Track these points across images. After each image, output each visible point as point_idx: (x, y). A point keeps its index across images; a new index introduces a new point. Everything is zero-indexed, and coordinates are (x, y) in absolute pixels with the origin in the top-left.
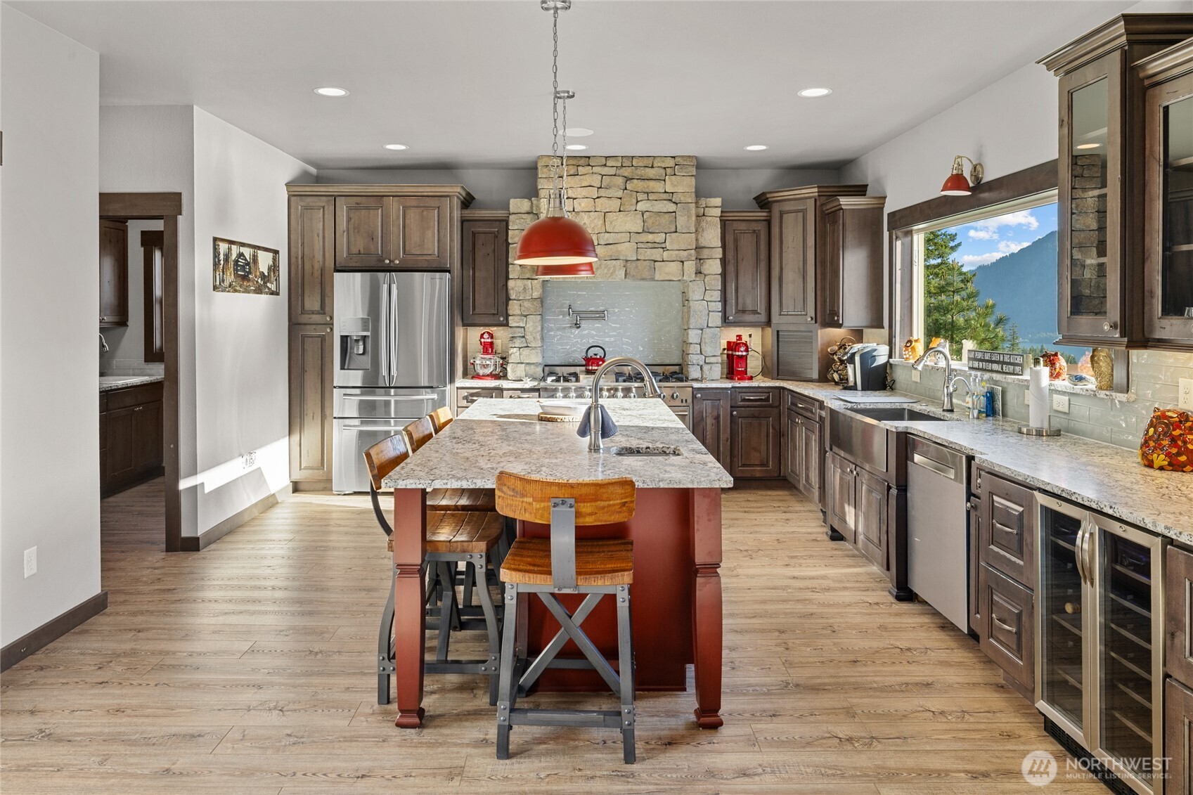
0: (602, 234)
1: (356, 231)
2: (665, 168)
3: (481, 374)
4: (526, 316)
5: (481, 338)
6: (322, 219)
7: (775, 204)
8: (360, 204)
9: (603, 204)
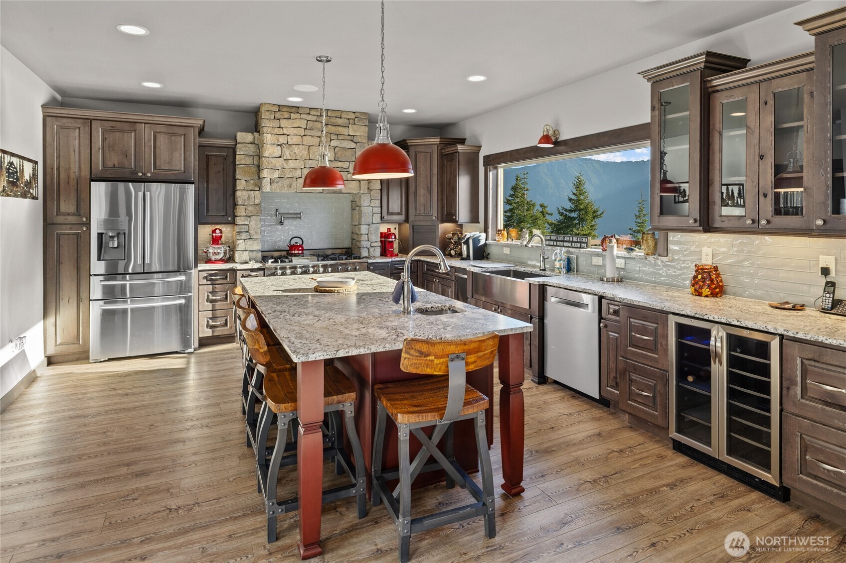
0: (307, 161)
1: (111, 149)
2: (349, 119)
3: (214, 260)
4: (249, 217)
5: (213, 233)
6: (77, 138)
7: (412, 147)
8: (115, 127)
9: (308, 140)
